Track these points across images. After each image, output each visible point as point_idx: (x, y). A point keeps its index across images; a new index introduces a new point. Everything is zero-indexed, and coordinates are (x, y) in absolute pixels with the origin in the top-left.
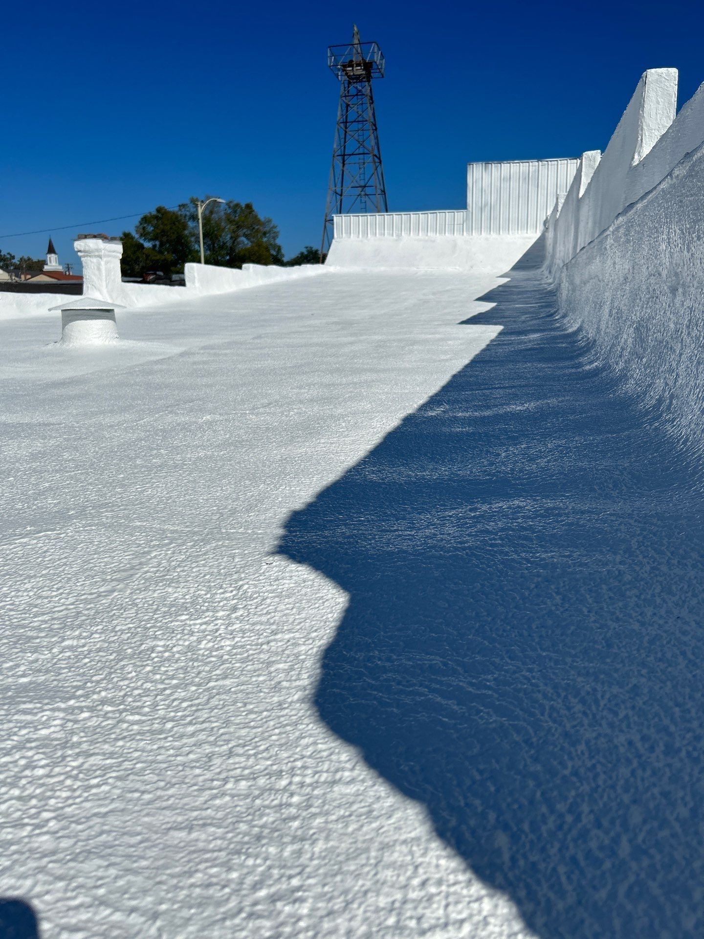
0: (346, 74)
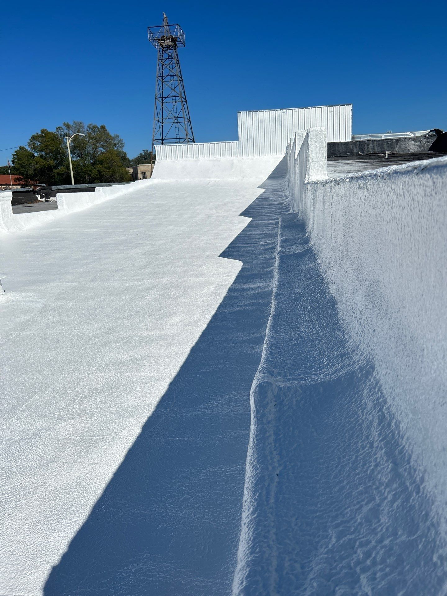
0: (161, 45)
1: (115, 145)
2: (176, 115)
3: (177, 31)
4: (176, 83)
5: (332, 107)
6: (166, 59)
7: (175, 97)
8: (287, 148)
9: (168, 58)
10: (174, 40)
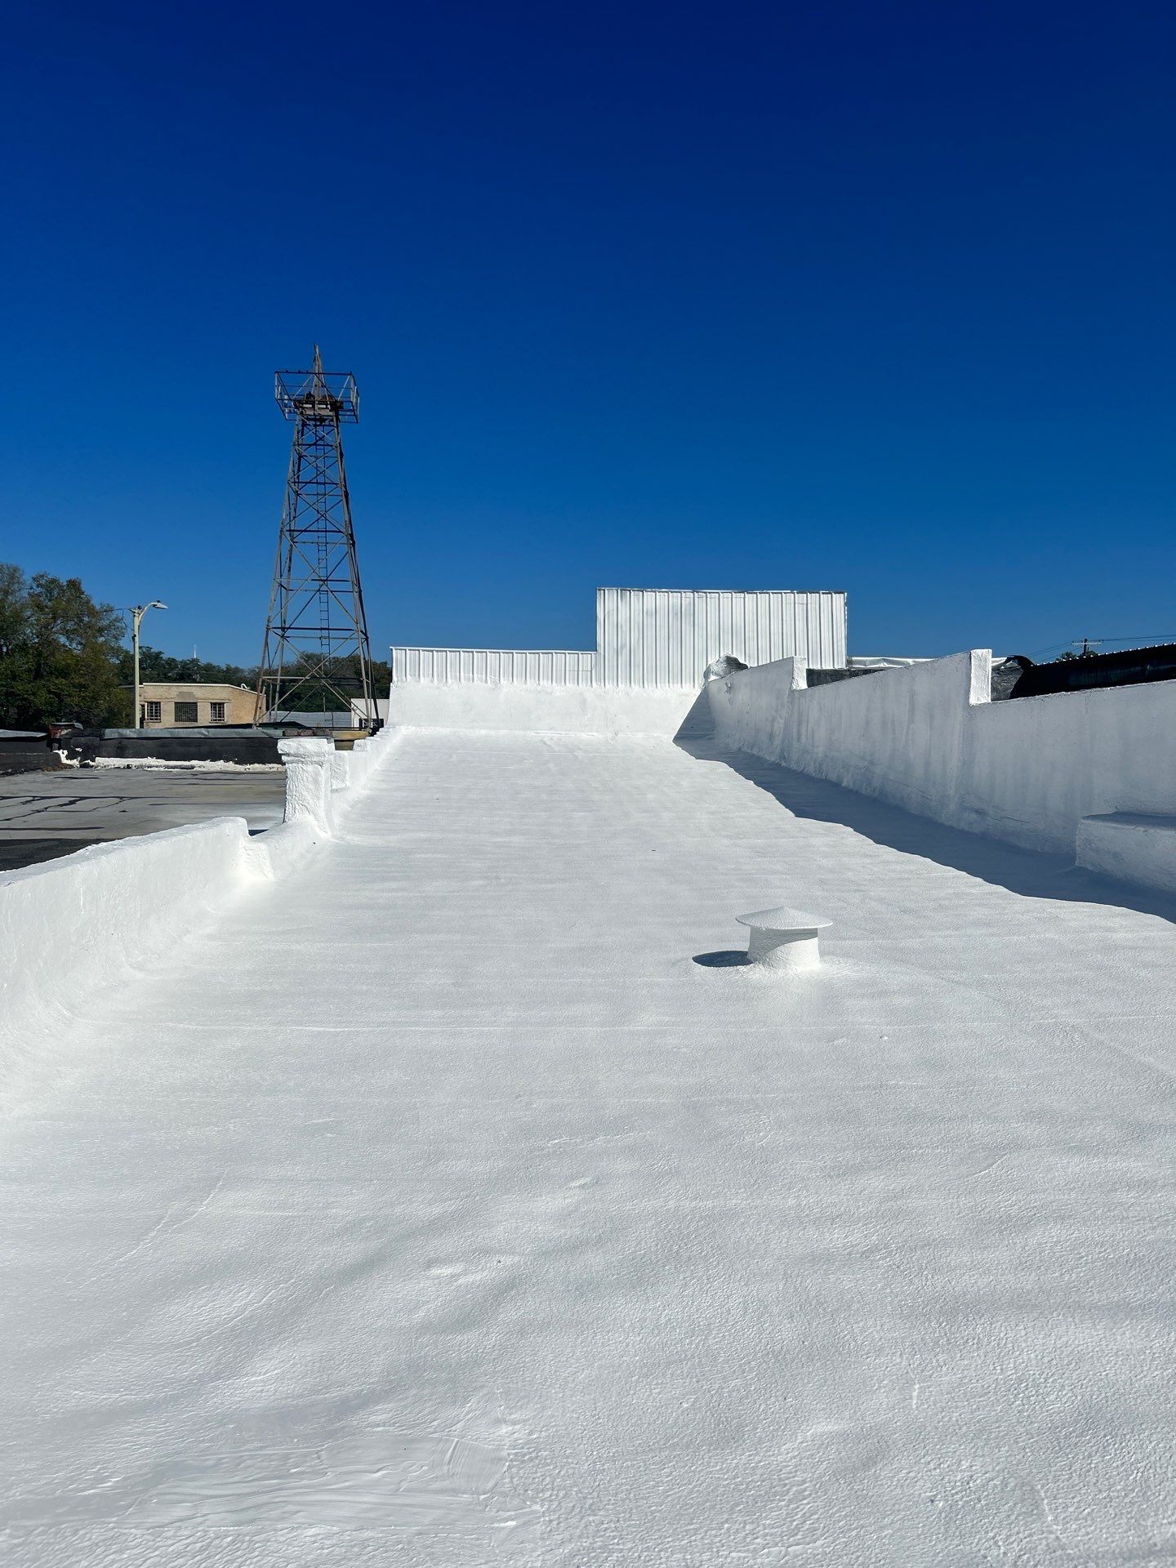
1: (101, 630)
2: (323, 574)
3: (348, 388)
4: (331, 501)
5: (805, 595)
6: (310, 445)
7: (326, 531)
8: (706, 675)
9: (315, 444)
10: (336, 407)
